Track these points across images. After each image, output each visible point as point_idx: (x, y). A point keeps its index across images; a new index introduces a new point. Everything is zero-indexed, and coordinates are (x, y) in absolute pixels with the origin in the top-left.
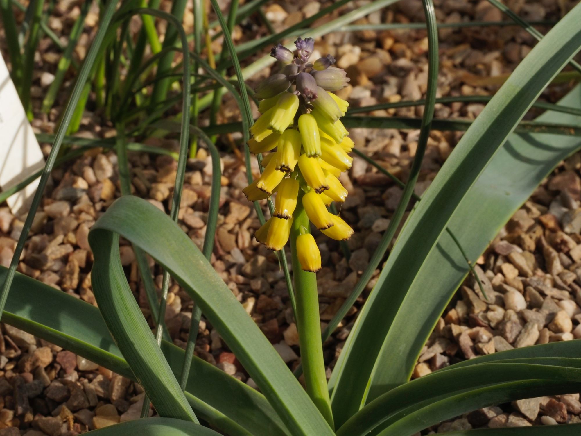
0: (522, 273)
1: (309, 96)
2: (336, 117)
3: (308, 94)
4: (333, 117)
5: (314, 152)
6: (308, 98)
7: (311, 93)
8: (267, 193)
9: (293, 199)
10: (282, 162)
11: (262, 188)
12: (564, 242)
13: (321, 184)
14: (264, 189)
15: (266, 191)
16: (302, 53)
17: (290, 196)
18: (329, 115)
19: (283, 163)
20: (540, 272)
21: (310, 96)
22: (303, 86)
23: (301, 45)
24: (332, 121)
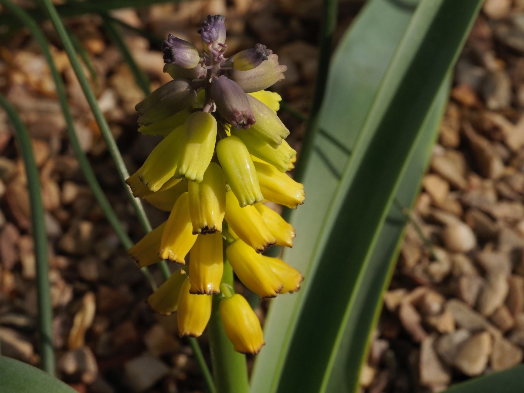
0: (453, 188)
1: (241, 122)
2: (280, 138)
3: (240, 120)
4: (275, 140)
5: (252, 199)
6: (240, 125)
7: (244, 116)
8: (178, 263)
9: (219, 263)
10: (203, 222)
11: (170, 258)
12: (496, 128)
13: (265, 241)
14: (173, 259)
15: (177, 261)
16: (212, 47)
17: (212, 261)
18: (269, 136)
19: (205, 224)
20: (475, 180)
21: (243, 122)
22: (229, 107)
23: (209, 35)
24: (274, 144)
